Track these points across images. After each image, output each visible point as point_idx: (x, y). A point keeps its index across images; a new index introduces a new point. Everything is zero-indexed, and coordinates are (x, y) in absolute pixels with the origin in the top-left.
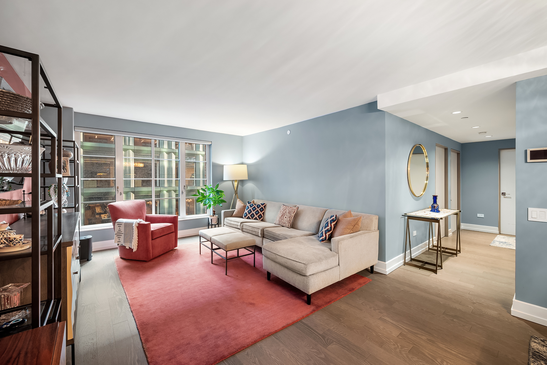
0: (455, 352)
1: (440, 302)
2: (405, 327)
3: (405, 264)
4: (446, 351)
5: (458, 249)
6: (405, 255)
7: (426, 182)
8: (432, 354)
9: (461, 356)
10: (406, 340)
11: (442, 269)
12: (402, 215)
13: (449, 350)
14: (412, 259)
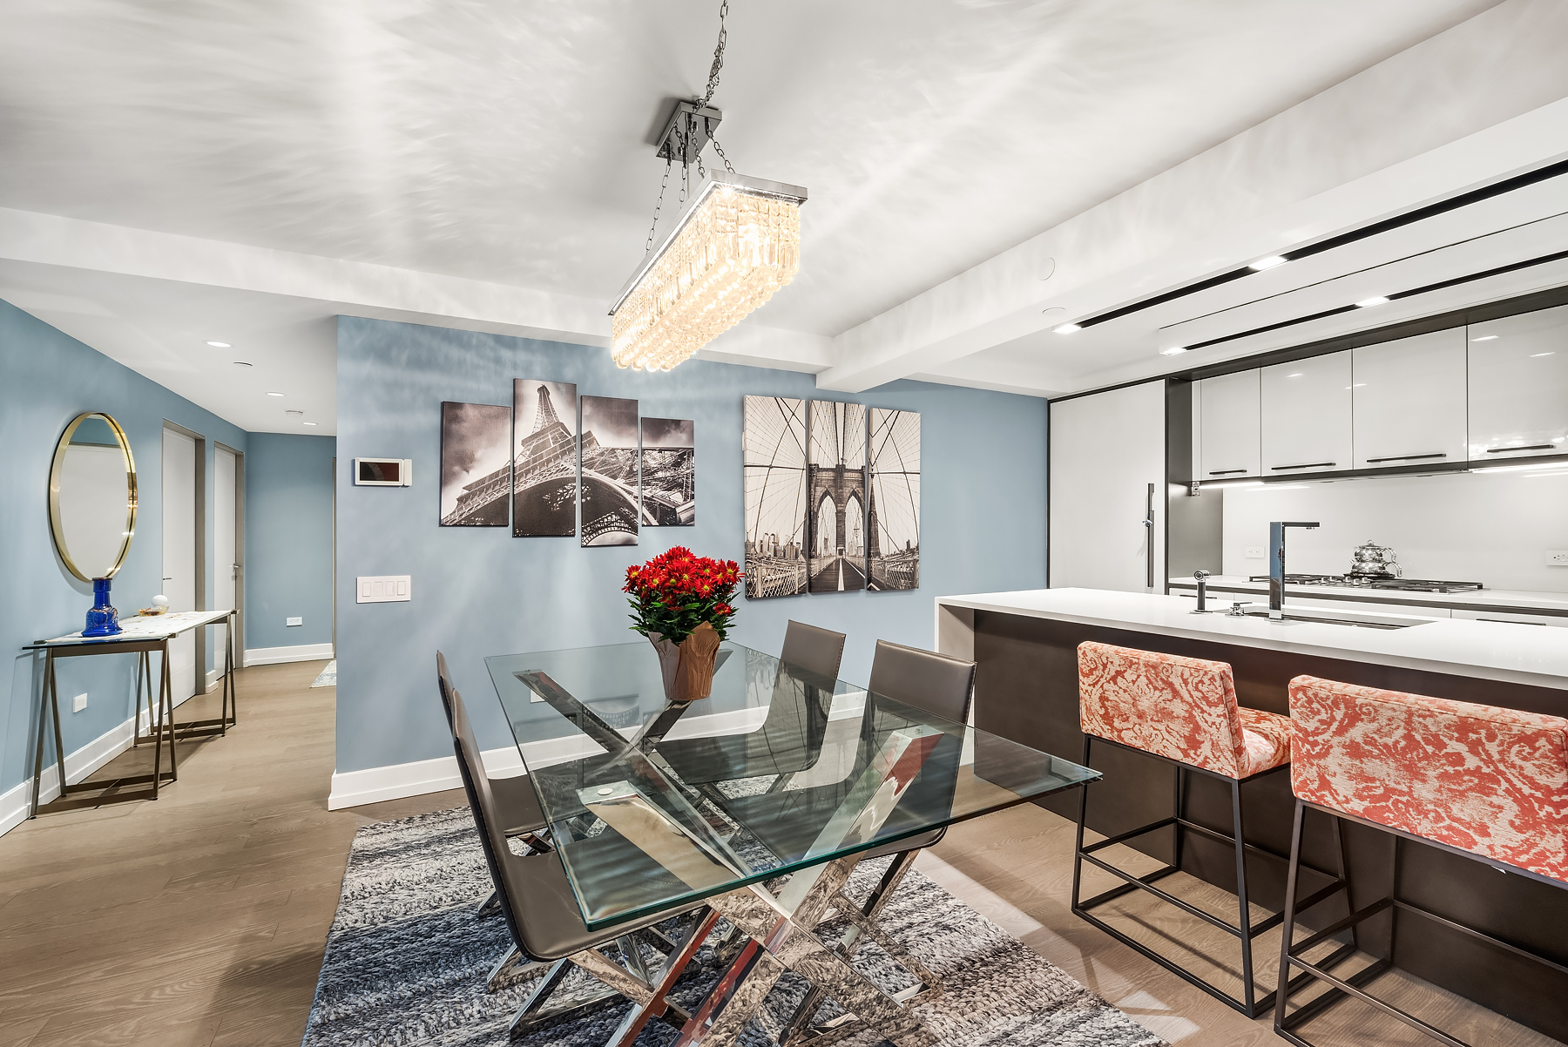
0: (189, 951)
1: (160, 863)
2: (21, 990)
3: (36, 811)
4: (161, 965)
5: (229, 715)
6: (37, 783)
7: (126, 534)
8: (116, 998)
9: (202, 951)
10: (24, 1019)
11: (175, 780)
12: (24, 648)
13: (171, 959)
14: (66, 790)
